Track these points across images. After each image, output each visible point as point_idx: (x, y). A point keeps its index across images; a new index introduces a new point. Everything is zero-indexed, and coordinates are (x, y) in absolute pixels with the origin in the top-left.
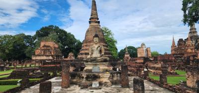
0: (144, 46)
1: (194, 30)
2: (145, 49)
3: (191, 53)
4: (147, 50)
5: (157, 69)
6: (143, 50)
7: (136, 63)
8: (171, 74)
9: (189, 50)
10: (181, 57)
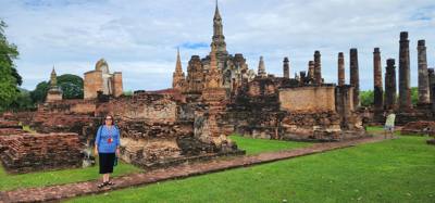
0: (103, 69)
1: (221, 40)
2: (106, 76)
3: (216, 89)
4: (112, 81)
5: (154, 134)
6: (102, 81)
7: (72, 113)
8: (217, 151)
9: (213, 84)
10: (193, 100)
